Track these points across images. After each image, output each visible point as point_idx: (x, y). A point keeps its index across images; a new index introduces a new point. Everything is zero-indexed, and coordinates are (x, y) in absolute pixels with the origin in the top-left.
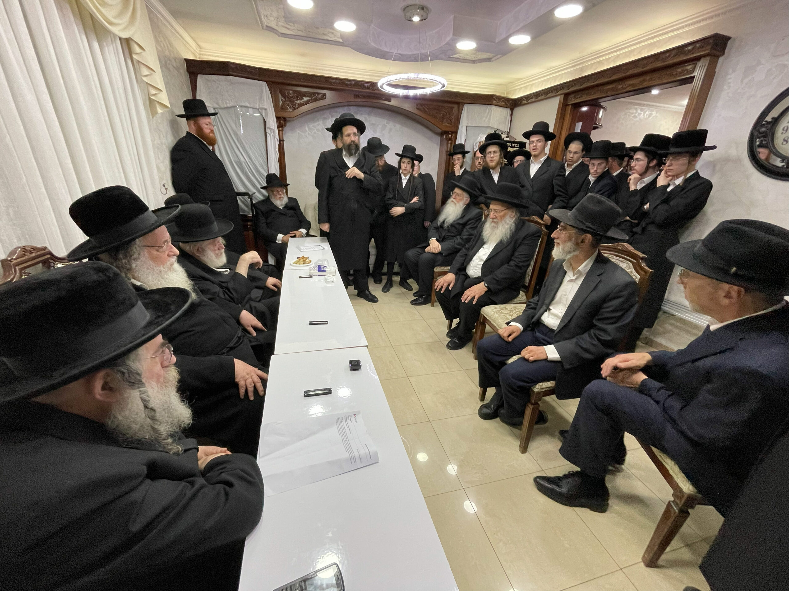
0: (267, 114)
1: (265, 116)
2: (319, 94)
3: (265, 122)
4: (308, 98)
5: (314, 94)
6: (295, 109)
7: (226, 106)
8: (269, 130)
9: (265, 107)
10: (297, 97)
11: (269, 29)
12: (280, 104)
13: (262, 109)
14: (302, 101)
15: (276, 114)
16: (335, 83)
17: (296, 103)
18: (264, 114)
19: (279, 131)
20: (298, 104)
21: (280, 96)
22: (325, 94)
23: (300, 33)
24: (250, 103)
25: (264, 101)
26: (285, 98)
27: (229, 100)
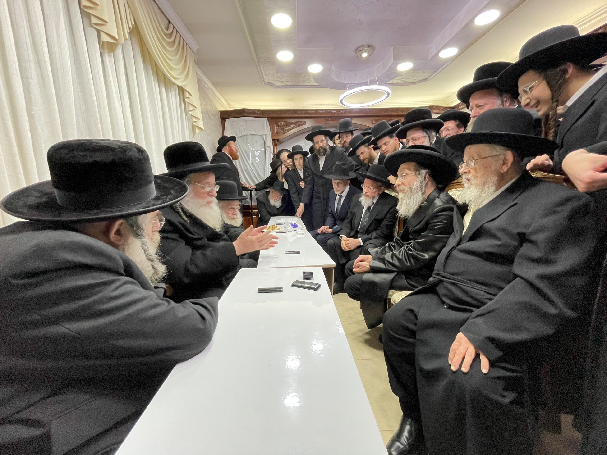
0: (266, 138)
1: (265, 138)
2: (301, 122)
3: (265, 142)
4: (294, 125)
5: (297, 122)
6: (285, 133)
7: (241, 135)
8: (267, 148)
9: (265, 133)
10: (287, 125)
11: (269, 84)
12: (276, 131)
13: (263, 135)
14: (290, 127)
15: (272, 137)
16: (312, 113)
17: (286, 130)
18: (264, 138)
19: (274, 148)
20: (287, 130)
21: (275, 125)
22: (305, 122)
23: (289, 84)
24: (256, 132)
25: (265, 130)
26: (279, 127)
27: (243, 132)
